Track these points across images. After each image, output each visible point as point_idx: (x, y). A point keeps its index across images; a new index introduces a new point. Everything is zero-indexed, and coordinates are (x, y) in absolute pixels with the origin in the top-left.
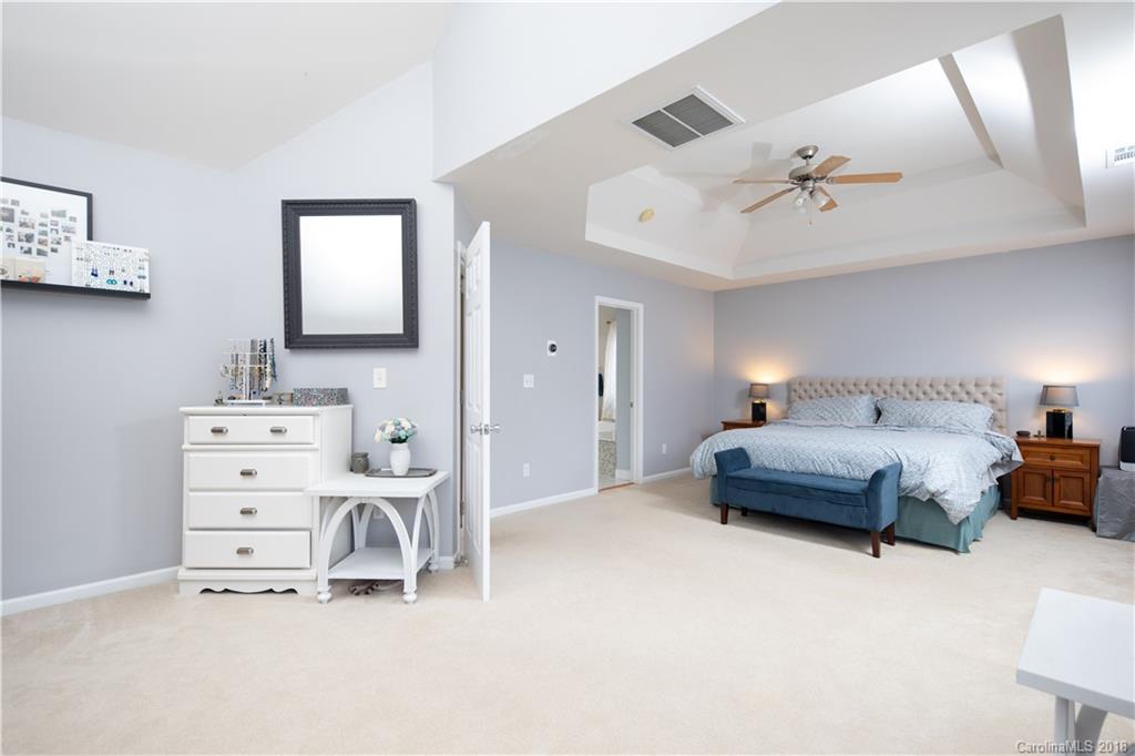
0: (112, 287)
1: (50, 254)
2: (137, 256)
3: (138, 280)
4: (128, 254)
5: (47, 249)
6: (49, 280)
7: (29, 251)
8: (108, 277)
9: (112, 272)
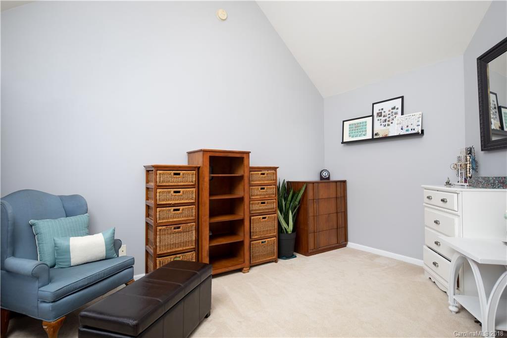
0: (407, 133)
1: (391, 124)
2: (417, 116)
3: (417, 127)
4: (414, 116)
5: (390, 123)
6: (390, 135)
7: (385, 126)
8: (406, 129)
9: (407, 126)
